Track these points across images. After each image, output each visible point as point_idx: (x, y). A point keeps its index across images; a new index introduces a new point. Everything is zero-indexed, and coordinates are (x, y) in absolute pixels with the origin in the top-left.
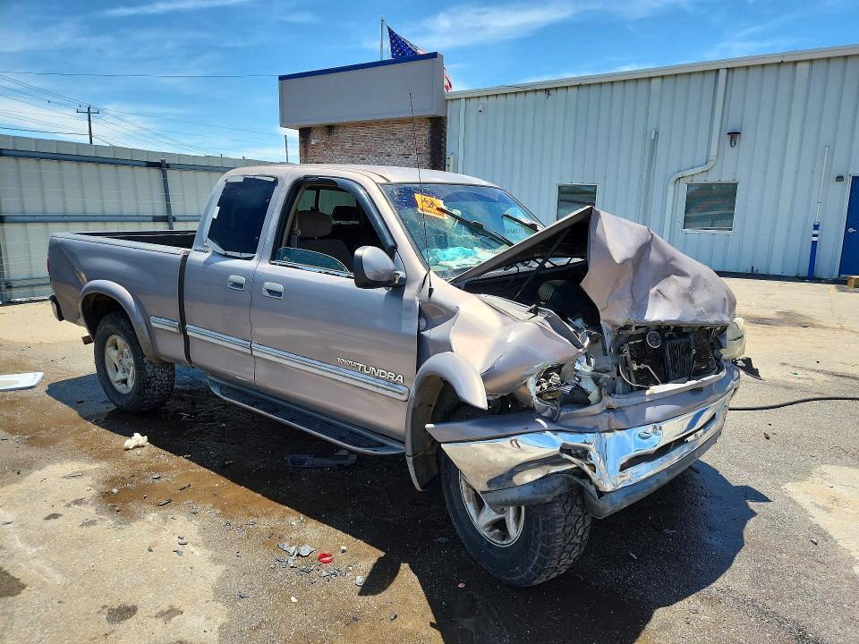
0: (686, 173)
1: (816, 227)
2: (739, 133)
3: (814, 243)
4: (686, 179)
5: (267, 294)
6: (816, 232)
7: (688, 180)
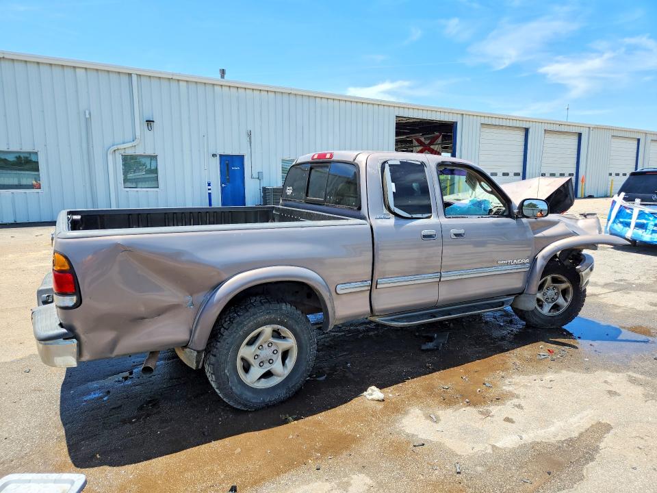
0: (120, 147)
1: (209, 185)
2: (153, 121)
3: (210, 194)
4: (120, 151)
5: (455, 237)
6: (209, 187)
7: (122, 152)
